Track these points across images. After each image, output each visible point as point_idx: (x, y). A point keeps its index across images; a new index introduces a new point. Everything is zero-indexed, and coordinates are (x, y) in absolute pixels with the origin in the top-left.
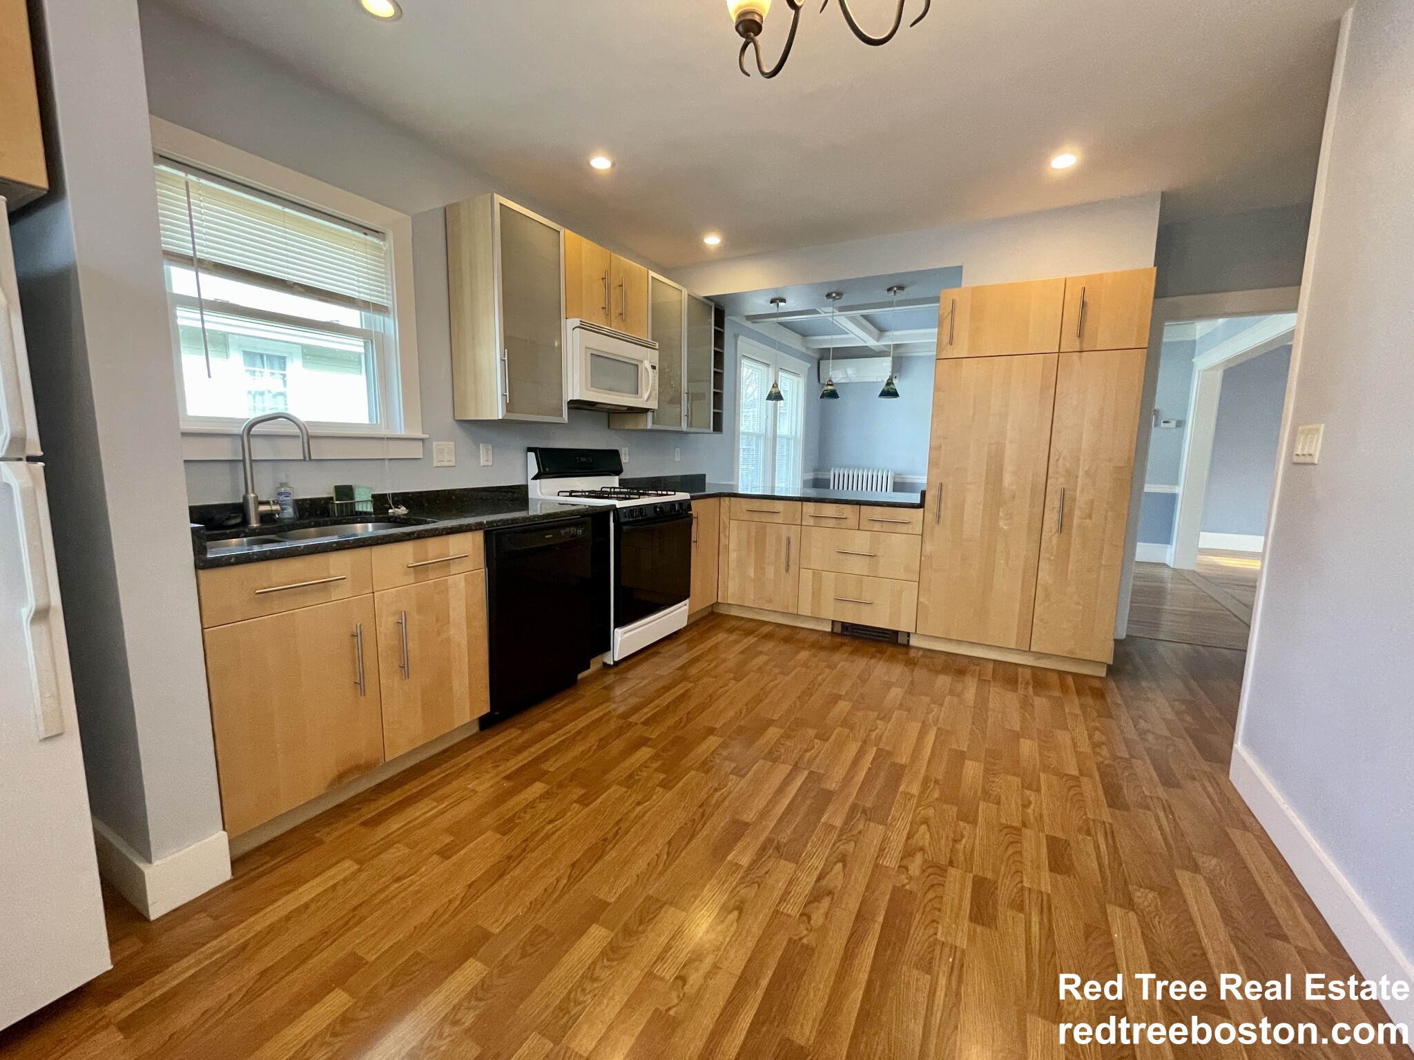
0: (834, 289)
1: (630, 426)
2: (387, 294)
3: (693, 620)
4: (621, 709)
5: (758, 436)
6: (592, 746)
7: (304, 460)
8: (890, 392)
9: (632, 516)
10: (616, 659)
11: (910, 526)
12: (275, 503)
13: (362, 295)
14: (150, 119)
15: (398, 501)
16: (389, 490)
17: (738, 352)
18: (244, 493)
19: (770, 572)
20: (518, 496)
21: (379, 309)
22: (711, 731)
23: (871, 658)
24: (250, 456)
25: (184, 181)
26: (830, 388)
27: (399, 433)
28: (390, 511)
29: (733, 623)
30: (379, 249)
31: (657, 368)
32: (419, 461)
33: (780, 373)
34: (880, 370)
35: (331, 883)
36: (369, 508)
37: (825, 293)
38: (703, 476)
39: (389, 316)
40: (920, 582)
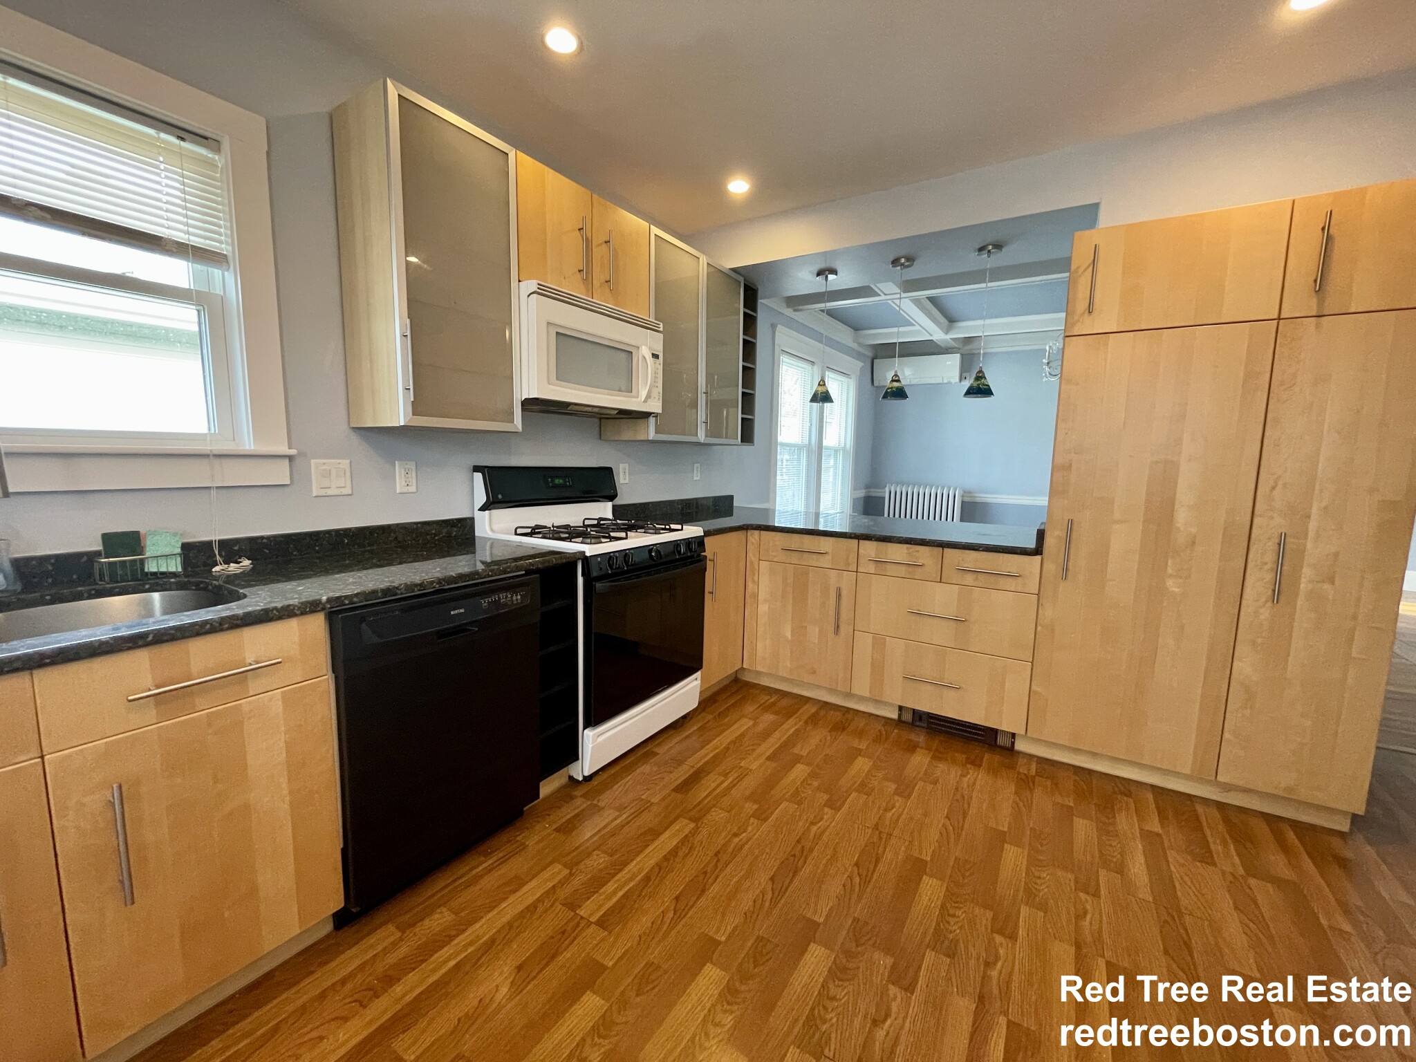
0: (904, 252)
1: (628, 436)
3: (708, 696)
5: (800, 448)
8: (980, 390)
9: (611, 567)
10: (586, 774)
11: (1020, 581)
13: (190, 238)
16: (215, 536)
17: (776, 345)
19: (813, 632)
20: (457, 533)
21: (214, 257)
26: (896, 384)
27: (247, 448)
28: (216, 568)
29: (765, 698)
30: (212, 165)
31: (661, 357)
32: (286, 489)
33: (827, 373)
36: (175, 566)
37: (892, 259)
38: (732, 497)
39: (228, 270)
40: (1032, 663)
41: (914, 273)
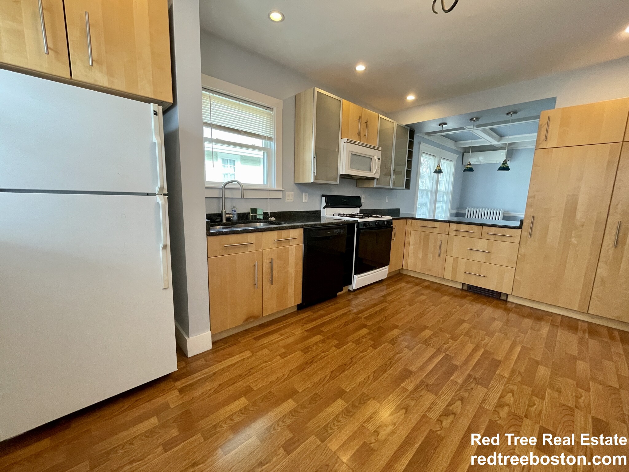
0: (475, 116)
1: (366, 186)
2: (272, 133)
3: (390, 275)
4: (355, 311)
5: (427, 191)
6: (342, 324)
7: (241, 198)
8: (504, 168)
9: (365, 226)
10: (354, 289)
11: (512, 238)
12: (231, 214)
13: (263, 134)
14: (202, 75)
15: (272, 215)
16: (269, 211)
17: (420, 151)
18: (222, 210)
19: (430, 256)
20: (317, 215)
21: (269, 139)
22: (396, 327)
23: (484, 304)
24: (224, 197)
25: (209, 96)
26: (469, 166)
27: (274, 188)
28: (269, 219)
29: (410, 279)
30: (271, 115)
31: (380, 159)
32: (280, 199)
33: (441, 160)
34: (500, 157)
35: (243, 358)
36: (262, 217)
37: (470, 118)
38: (399, 210)
39: (272, 142)
40: (516, 268)
41: (479, 122)
